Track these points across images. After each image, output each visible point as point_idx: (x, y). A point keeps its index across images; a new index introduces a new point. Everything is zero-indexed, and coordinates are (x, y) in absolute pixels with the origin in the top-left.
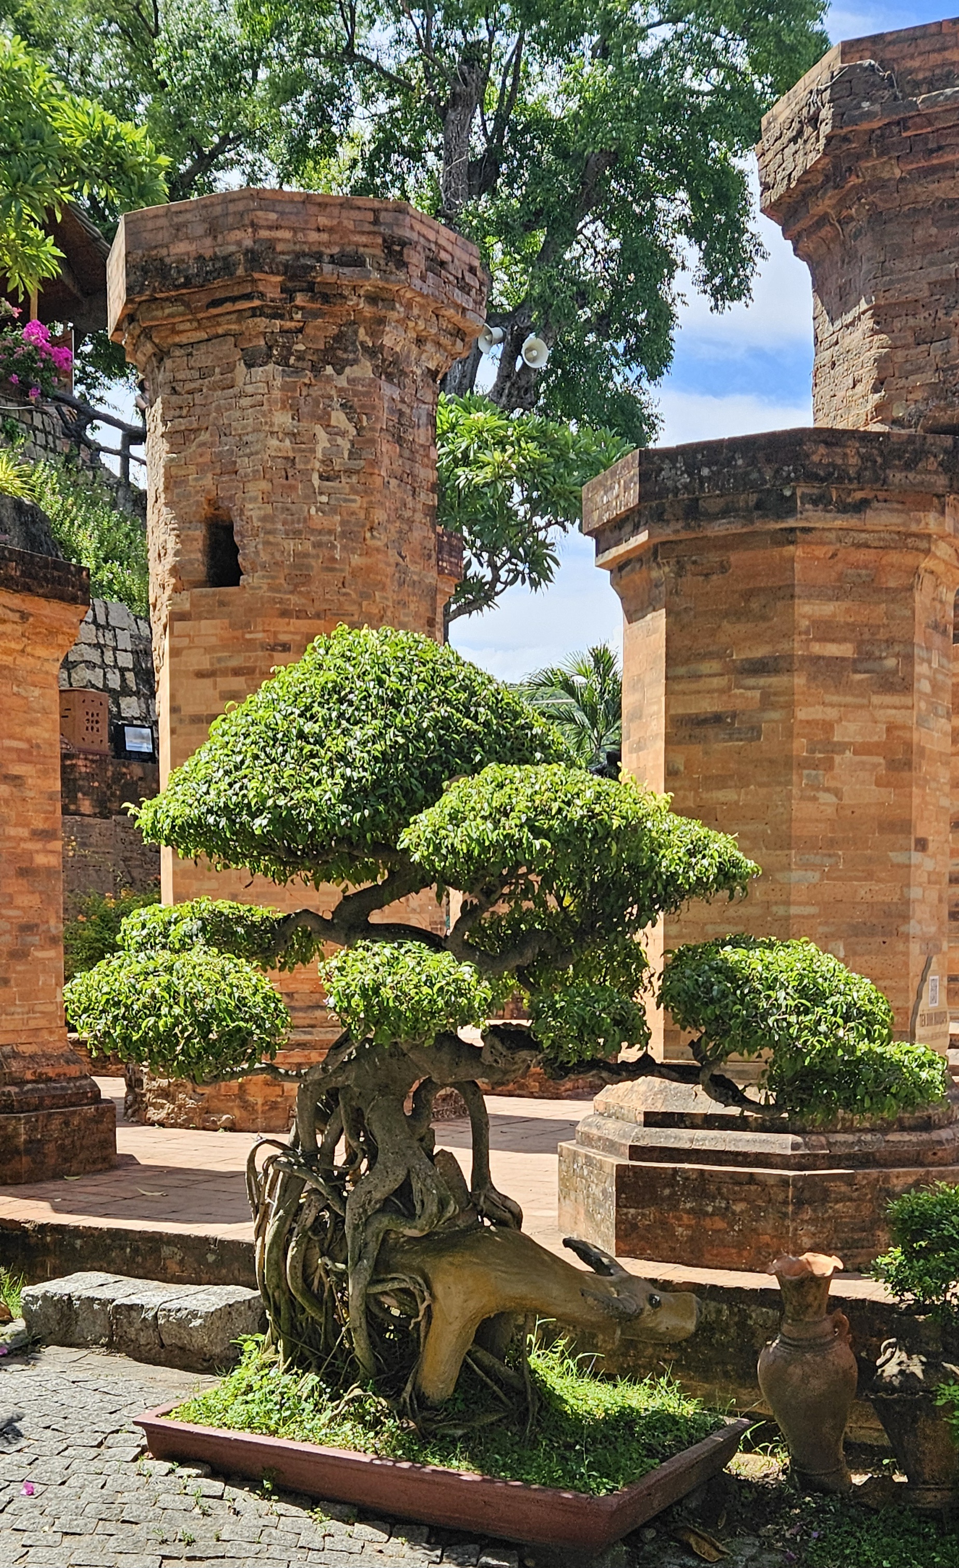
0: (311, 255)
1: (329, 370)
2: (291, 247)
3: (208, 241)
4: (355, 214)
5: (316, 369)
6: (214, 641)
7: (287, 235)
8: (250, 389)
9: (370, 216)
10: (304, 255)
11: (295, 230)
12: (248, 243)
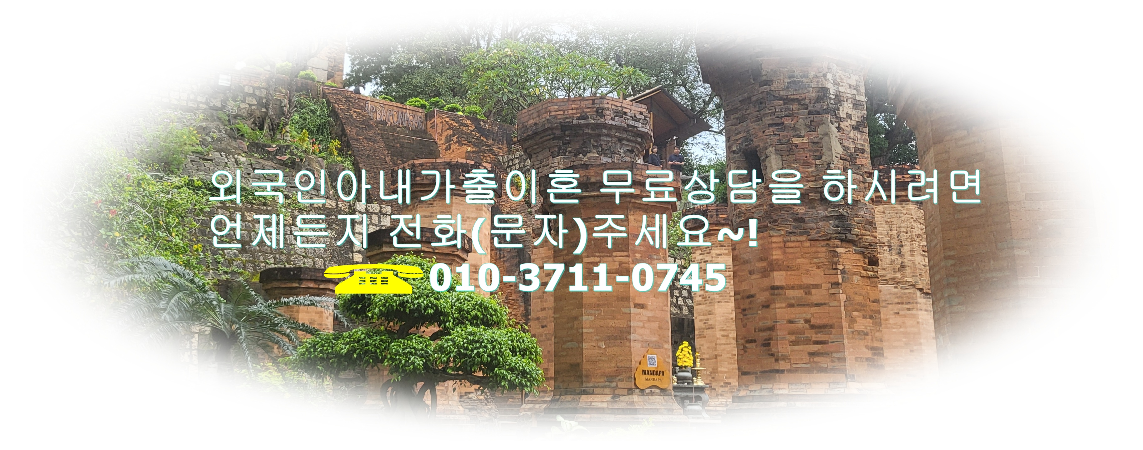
0: (569, 118)
1: (581, 155)
2: (563, 116)
3: (538, 119)
4: (587, 102)
5: (576, 155)
6: (543, 255)
7: (561, 113)
8: (553, 165)
9: (591, 102)
10: (567, 118)
11: (564, 111)
12: (548, 117)
